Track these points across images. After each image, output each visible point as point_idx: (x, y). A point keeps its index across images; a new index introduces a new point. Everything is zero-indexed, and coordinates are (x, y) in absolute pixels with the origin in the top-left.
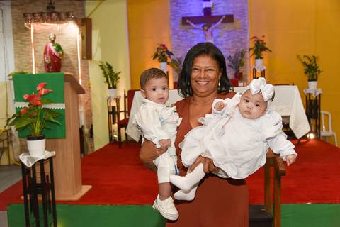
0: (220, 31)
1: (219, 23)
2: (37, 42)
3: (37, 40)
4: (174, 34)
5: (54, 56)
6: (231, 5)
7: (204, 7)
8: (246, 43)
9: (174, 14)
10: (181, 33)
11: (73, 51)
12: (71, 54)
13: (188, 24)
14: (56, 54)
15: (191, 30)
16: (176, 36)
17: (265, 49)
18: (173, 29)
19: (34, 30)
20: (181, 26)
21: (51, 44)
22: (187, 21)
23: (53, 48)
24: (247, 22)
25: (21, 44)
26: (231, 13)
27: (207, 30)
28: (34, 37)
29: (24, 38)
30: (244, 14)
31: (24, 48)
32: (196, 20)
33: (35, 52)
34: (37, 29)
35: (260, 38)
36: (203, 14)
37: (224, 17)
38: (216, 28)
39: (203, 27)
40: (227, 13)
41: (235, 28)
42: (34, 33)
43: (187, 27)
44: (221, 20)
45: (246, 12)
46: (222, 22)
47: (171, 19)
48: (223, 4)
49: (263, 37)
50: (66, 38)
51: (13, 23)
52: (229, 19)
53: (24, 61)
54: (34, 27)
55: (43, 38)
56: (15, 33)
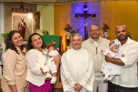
0: (90, 20)
1: (90, 17)
2: (15, 21)
3: (15, 20)
4: (72, 21)
5: (23, 27)
6: (94, 10)
7: (84, 10)
8: (100, 25)
9: (72, 13)
10: (75, 20)
11: (30, 25)
12: (29, 26)
13: (78, 17)
14: (24, 26)
15: (79, 19)
16: (73, 21)
17: (108, 28)
18: (72, 18)
19: (14, 16)
20: (75, 17)
21: (22, 22)
22: (78, 16)
23: (22, 24)
24: (100, 17)
25: (8, 21)
26: (95, 13)
27: (86, 20)
28: (13, 19)
29: (9, 18)
30: (99, 14)
31: (9, 23)
32: (81, 15)
33: (14, 25)
34: (15, 15)
35: (106, 24)
36: (83, 13)
37: (92, 15)
38: (89, 19)
39: (84, 18)
40: (93, 13)
41: (96, 19)
42: (13, 17)
43: (77, 18)
44: (91, 16)
45: (100, 13)
46: (92, 17)
47: (71, 14)
48: (91, 10)
49: (108, 23)
50: (27, 20)
51: (4, 12)
52: (94, 16)
53: (8, 29)
54: (14, 14)
55: (17, 19)
56: (5, 16)
